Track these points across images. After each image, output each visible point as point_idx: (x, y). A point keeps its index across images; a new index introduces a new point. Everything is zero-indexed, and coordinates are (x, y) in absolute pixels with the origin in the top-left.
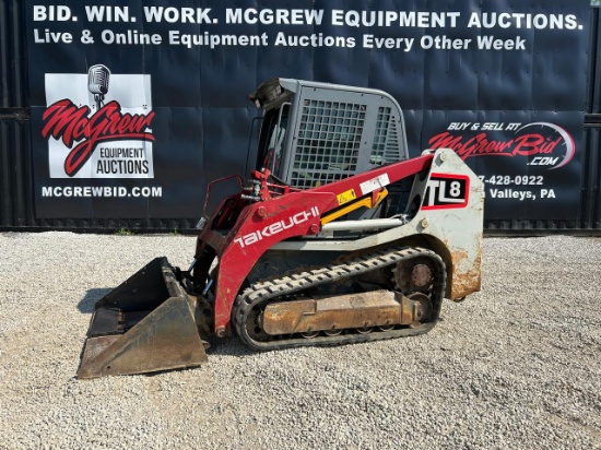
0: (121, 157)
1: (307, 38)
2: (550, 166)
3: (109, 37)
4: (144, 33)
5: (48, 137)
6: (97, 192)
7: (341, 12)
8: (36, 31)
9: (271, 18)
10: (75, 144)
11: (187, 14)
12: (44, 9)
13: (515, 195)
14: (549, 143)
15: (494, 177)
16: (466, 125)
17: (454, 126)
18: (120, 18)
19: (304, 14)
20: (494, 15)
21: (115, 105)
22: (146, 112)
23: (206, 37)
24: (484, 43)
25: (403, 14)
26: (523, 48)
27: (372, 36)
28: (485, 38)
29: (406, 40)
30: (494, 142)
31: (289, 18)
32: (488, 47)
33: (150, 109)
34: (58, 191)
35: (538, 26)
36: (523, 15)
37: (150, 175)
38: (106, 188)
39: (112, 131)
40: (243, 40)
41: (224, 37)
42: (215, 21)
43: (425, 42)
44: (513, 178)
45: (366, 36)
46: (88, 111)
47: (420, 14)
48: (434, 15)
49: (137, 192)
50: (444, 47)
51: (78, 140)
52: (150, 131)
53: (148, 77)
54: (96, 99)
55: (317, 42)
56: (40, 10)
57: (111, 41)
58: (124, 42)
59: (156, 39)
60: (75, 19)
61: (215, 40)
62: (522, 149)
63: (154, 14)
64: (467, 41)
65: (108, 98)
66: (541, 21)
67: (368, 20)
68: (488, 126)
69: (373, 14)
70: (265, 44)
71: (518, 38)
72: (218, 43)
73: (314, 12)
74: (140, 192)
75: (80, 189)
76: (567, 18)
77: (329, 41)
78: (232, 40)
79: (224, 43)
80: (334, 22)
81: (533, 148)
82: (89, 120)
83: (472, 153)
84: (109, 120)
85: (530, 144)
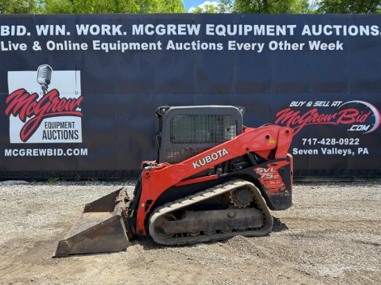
0: (59, 128)
1: (189, 44)
3: (51, 46)
4: (75, 43)
5: (9, 115)
6: (43, 152)
7: (213, 26)
8: (2, 43)
9: (164, 31)
10: (28, 119)
11: (105, 29)
12: (8, 27)
13: (340, 152)
14: (362, 115)
15: (324, 139)
16: (303, 103)
17: (294, 104)
18: (59, 33)
19: (186, 28)
20: (320, 26)
21: (56, 92)
22: (77, 97)
23: (119, 45)
24: (314, 45)
25: (256, 27)
26: (342, 49)
27: (234, 42)
29: (259, 44)
30: (323, 115)
31: (177, 30)
32: (317, 49)
33: (80, 95)
34: (16, 152)
35: (351, 34)
36: (341, 27)
38: (48, 150)
39: (54, 110)
40: (144, 46)
41: (131, 44)
42: (125, 33)
43: (274, 46)
44: (337, 140)
45: (230, 42)
46: (37, 96)
47: (268, 27)
48: (278, 27)
49: (70, 152)
50: (285, 49)
51: (29, 117)
52: (80, 110)
53: (79, 72)
55: (196, 47)
56: (5, 29)
57: (53, 48)
58: (62, 49)
59: (84, 46)
60: (29, 34)
61: (125, 46)
62: (343, 119)
63: (82, 29)
64: (302, 45)
65: (50, 88)
66: (353, 30)
67: (232, 31)
68: (318, 104)
69: (235, 26)
70: (160, 48)
71: (338, 42)
72: (127, 48)
73: (194, 26)
74: (72, 152)
75: (31, 150)
76: (372, 28)
77: (205, 46)
78: (137, 46)
79: (131, 48)
80: (208, 33)
81: (351, 119)
82: (38, 103)
83: (308, 122)
84: (51, 103)
85: (349, 116)
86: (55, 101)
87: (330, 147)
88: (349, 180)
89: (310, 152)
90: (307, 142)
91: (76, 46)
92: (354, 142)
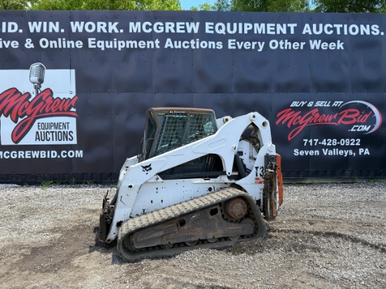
0: (53, 129)
1: (188, 43)
2: (365, 131)
3: (45, 43)
4: (70, 41)
6: (35, 154)
7: (212, 24)
9: (162, 29)
10: (20, 120)
11: (101, 27)
13: (341, 152)
14: (363, 115)
15: (325, 140)
16: (303, 103)
17: (295, 104)
18: (53, 30)
19: (185, 26)
20: (321, 25)
21: (49, 91)
22: (71, 96)
23: (115, 43)
24: (314, 45)
25: (256, 25)
26: (342, 48)
27: (234, 40)
28: (315, 41)
29: (259, 43)
30: (324, 115)
31: (175, 28)
32: (318, 48)
33: (74, 94)
34: (7, 155)
35: (352, 33)
36: (341, 26)
37: (75, 142)
38: (41, 152)
39: (47, 110)
40: (142, 44)
41: (128, 42)
42: (122, 31)
43: (274, 45)
44: (338, 141)
45: (230, 41)
46: (30, 96)
47: (269, 25)
48: (279, 26)
49: (64, 154)
51: (21, 117)
52: (75, 110)
53: (73, 71)
54: (35, 87)
55: (195, 45)
57: (46, 46)
58: (56, 47)
59: (79, 44)
60: (21, 31)
61: (122, 44)
62: (344, 119)
63: (76, 27)
64: (303, 44)
65: (44, 87)
66: (354, 30)
67: (232, 29)
68: (319, 104)
69: (235, 25)
70: (158, 47)
72: (123, 46)
73: (193, 24)
74: (67, 154)
75: (23, 153)
76: (373, 27)
77: (204, 45)
78: (134, 44)
79: (128, 47)
80: (207, 31)
81: (352, 119)
82: (30, 103)
83: (309, 123)
84: (45, 103)
85: (350, 116)
86: (49, 101)
87: (331, 148)
88: (350, 181)
89: (311, 153)
90: (308, 143)
91: (71, 44)
92: (356, 142)
